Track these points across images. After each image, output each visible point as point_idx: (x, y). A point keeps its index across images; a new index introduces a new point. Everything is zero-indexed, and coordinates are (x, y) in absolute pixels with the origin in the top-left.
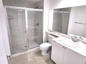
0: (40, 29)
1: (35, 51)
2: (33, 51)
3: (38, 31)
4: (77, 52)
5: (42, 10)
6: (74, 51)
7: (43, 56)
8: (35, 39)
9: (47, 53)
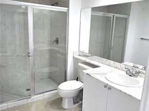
0: (61, 50)
1: (48, 98)
2: (44, 100)
3: (58, 55)
4: (131, 96)
5: (67, 9)
6: (125, 93)
7: (65, 109)
8: (51, 73)
9: (74, 103)
